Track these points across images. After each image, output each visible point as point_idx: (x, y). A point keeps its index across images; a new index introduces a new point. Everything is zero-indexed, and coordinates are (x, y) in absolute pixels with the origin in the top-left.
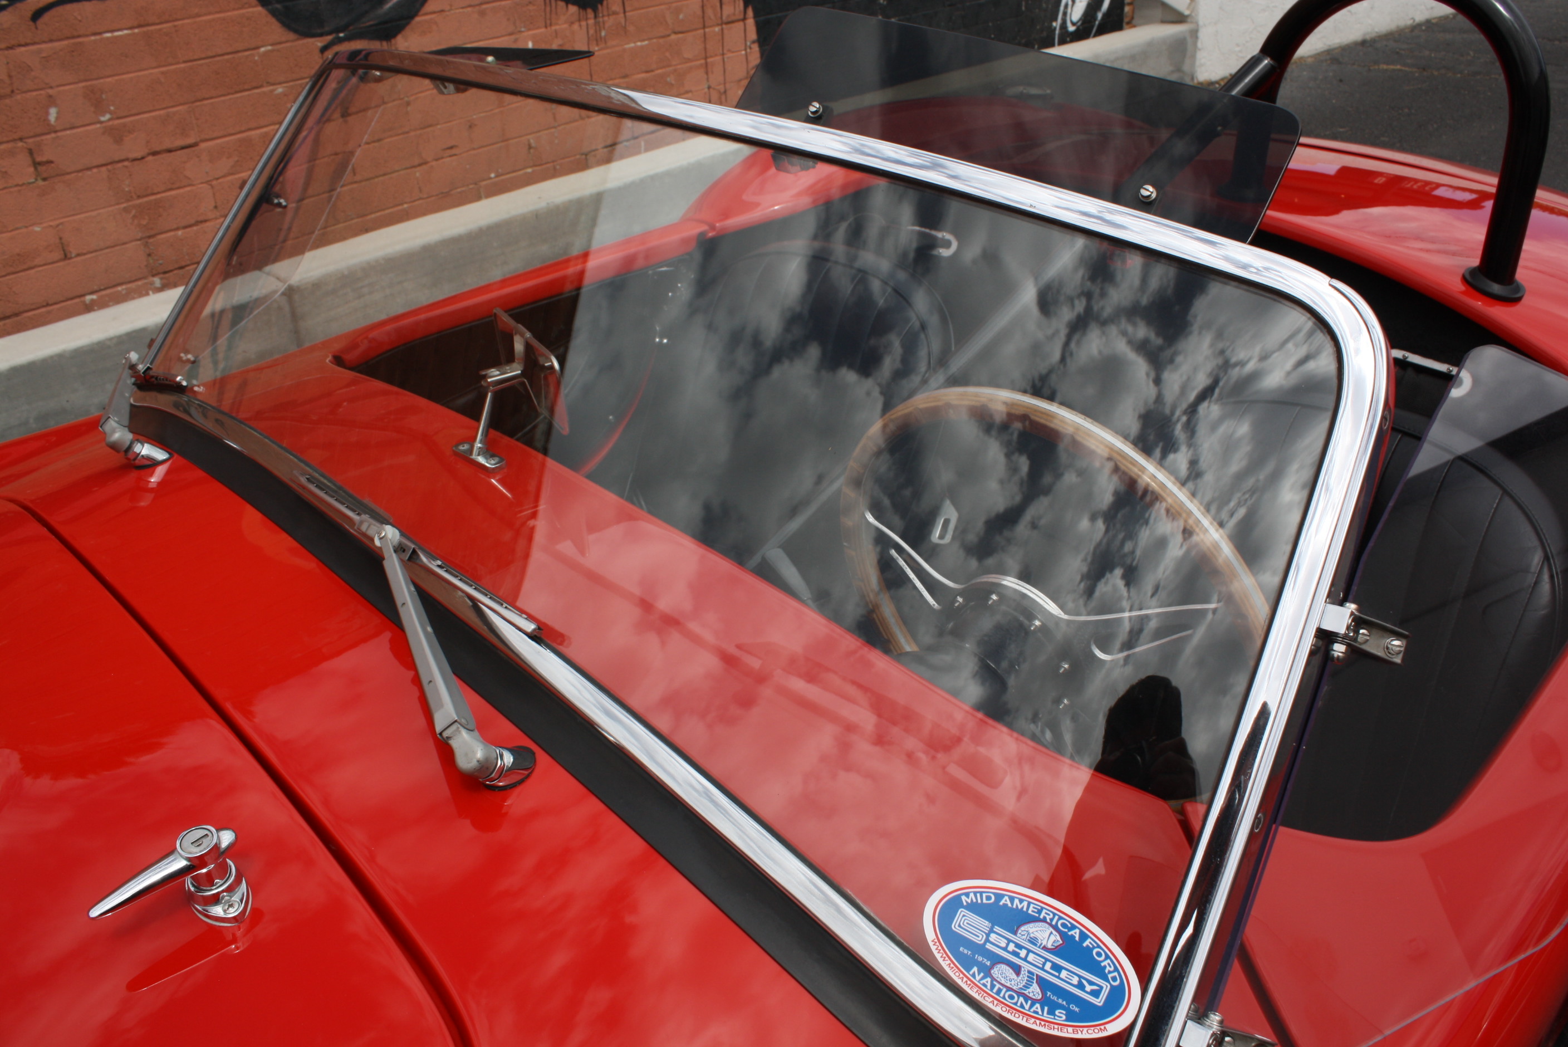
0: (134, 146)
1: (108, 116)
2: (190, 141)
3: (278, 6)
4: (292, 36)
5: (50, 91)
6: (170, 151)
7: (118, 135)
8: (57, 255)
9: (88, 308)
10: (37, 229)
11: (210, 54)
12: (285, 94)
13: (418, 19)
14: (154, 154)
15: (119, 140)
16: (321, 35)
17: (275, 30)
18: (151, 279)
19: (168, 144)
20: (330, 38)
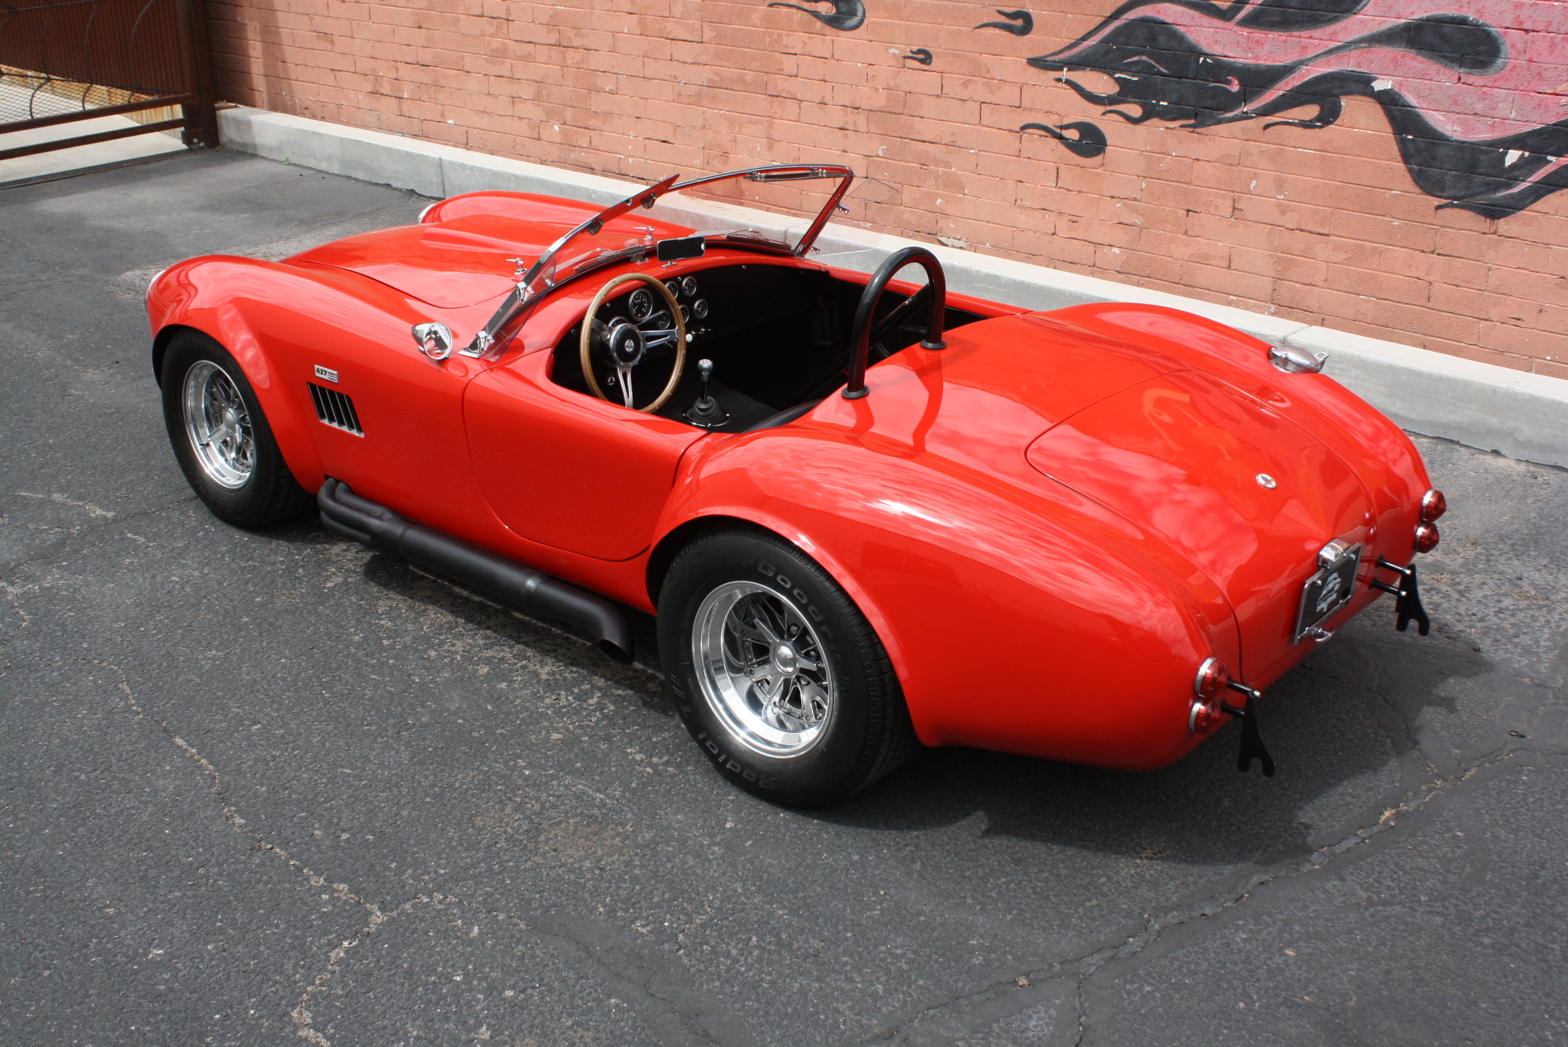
0: (1290, 221)
1: (1282, 197)
2: (1326, 232)
3: (1415, 167)
4: (1418, 190)
5: (1257, 171)
6: (1311, 233)
7: (1283, 210)
8: (1225, 264)
9: (1229, 303)
10: (1220, 244)
11: (1357, 182)
12: (1399, 227)
13: (1522, 212)
14: (1301, 230)
15: (1283, 214)
16: (1440, 197)
17: (1407, 182)
18: (1269, 305)
19: (1309, 228)
20: (1445, 201)
